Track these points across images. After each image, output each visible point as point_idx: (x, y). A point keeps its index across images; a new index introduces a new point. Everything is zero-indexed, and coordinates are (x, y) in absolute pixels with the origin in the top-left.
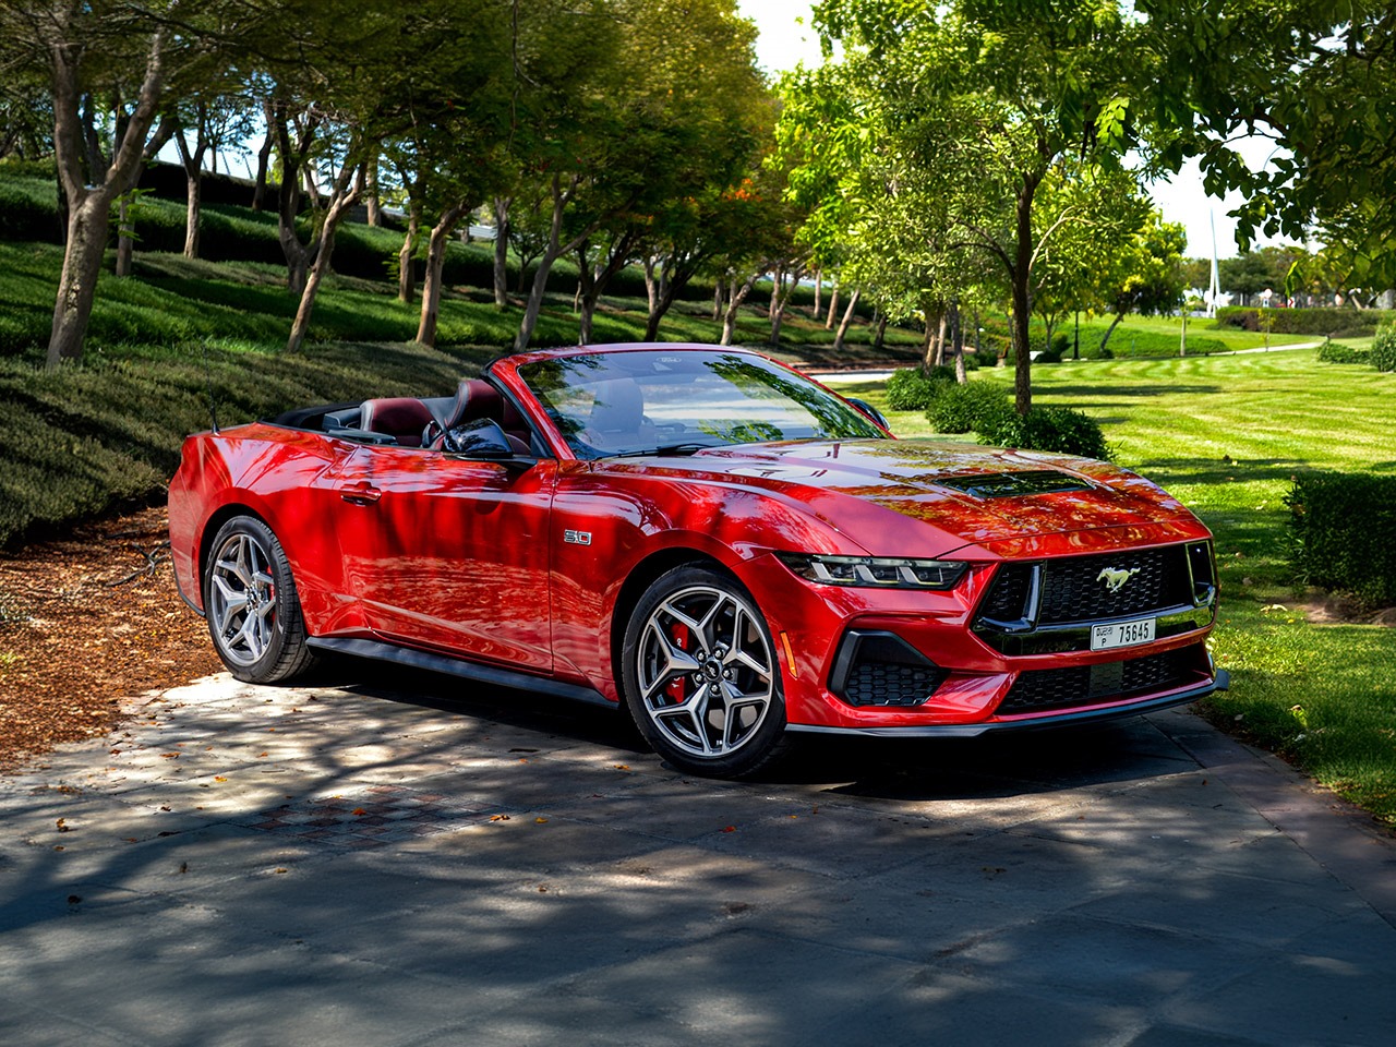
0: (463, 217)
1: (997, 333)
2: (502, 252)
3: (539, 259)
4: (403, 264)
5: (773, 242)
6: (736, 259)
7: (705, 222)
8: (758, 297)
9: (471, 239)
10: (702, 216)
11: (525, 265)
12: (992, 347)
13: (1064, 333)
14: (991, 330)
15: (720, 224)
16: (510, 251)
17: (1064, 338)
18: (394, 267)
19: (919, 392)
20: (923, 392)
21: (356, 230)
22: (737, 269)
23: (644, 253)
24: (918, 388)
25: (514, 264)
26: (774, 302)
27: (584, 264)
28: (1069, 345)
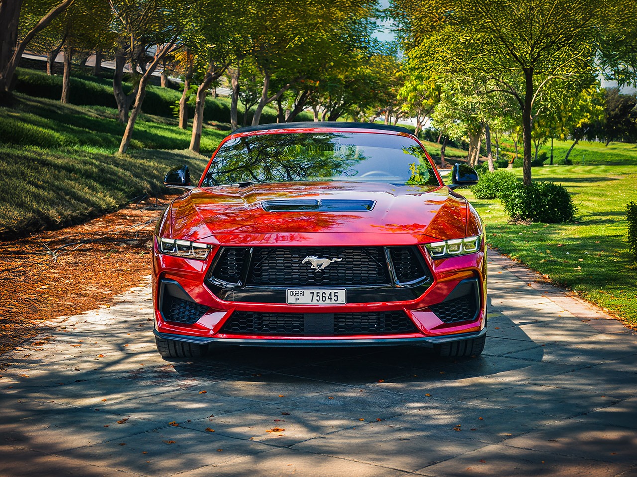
0: (213, 82)
1: (508, 150)
2: (235, 102)
3: (255, 107)
4: (181, 107)
5: (385, 97)
6: (364, 106)
7: (348, 85)
9: (217, 96)
10: (346, 82)
11: (247, 110)
12: (505, 158)
13: (545, 151)
14: (503, 149)
15: (356, 86)
16: (239, 103)
17: (545, 154)
18: (176, 109)
21: (155, 89)
22: (364, 113)
23: (313, 104)
25: (241, 110)
27: (281, 109)
28: (547, 158)
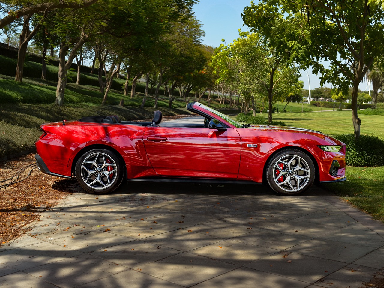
0: (139, 77)
1: (260, 106)
2: (148, 84)
3: (156, 87)
4: (126, 86)
5: (210, 84)
6: (201, 87)
8: (205, 96)
9: (140, 81)
10: (194, 77)
11: (152, 88)
12: (258, 109)
13: (275, 106)
14: (258, 105)
15: (198, 79)
16: (149, 85)
17: (275, 107)
18: (123, 87)
19: (244, 118)
20: (245, 118)
21: (114, 79)
22: (201, 89)
23: (180, 86)
24: (244, 117)
25: (150, 87)
26: (209, 97)
27: (166, 88)
28: (276, 109)
